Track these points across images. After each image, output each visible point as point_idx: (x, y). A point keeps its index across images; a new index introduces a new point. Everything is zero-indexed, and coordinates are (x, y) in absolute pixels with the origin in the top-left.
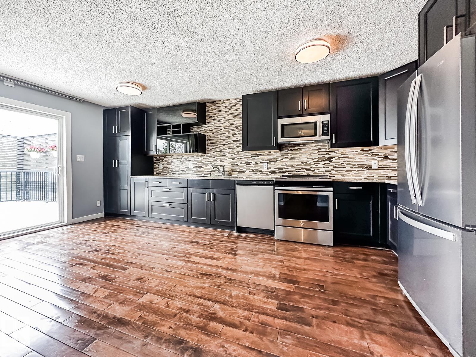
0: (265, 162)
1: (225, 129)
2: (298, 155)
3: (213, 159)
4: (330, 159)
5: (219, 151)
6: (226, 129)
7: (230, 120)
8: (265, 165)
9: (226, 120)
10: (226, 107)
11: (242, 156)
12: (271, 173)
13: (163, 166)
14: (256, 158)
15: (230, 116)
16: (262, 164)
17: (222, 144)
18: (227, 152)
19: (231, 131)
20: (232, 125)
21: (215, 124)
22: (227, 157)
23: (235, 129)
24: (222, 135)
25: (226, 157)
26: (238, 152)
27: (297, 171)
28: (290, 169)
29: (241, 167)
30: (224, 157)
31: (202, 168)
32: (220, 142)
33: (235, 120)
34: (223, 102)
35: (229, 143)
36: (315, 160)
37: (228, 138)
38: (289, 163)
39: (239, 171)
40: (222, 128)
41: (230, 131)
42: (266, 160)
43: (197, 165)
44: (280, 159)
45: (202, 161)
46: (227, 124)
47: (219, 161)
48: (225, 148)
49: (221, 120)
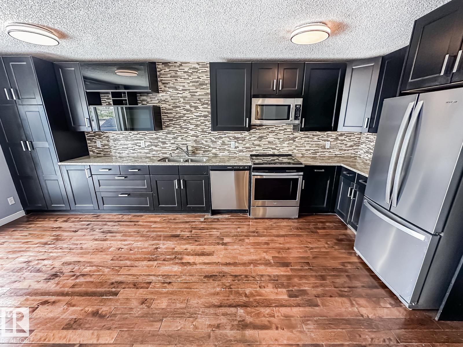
0: (232, 140)
1: (185, 101)
2: (265, 135)
3: (172, 136)
4: (293, 139)
5: (179, 127)
6: (187, 101)
7: (191, 90)
8: (233, 143)
9: (186, 90)
10: (185, 72)
11: (207, 134)
12: (238, 152)
13: (102, 143)
14: (224, 136)
15: (191, 84)
16: (229, 143)
17: (182, 119)
18: (189, 129)
19: (193, 104)
20: (194, 97)
21: (172, 94)
22: (190, 134)
23: (198, 102)
24: (182, 108)
25: (188, 134)
26: (202, 129)
27: (263, 150)
28: (257, 148)
29: (206, 146)
30: (186, 135)
31: (158, 147)
32: (180, 117)
33: (197, 90)
34: (181, 65)
35: (192, 118)
36: (281, 140)
37: (189, 112)
38: (256, 142)
39: (204, 150)
40: (182, 100)
41: (191, 103)
42: (234, 138)
43: (151, 142)
44: (248, 138)
45: (157, 138)
46: (187, 95)
47: (179, 139)
48: (186, 124)
49: (179, 89)
